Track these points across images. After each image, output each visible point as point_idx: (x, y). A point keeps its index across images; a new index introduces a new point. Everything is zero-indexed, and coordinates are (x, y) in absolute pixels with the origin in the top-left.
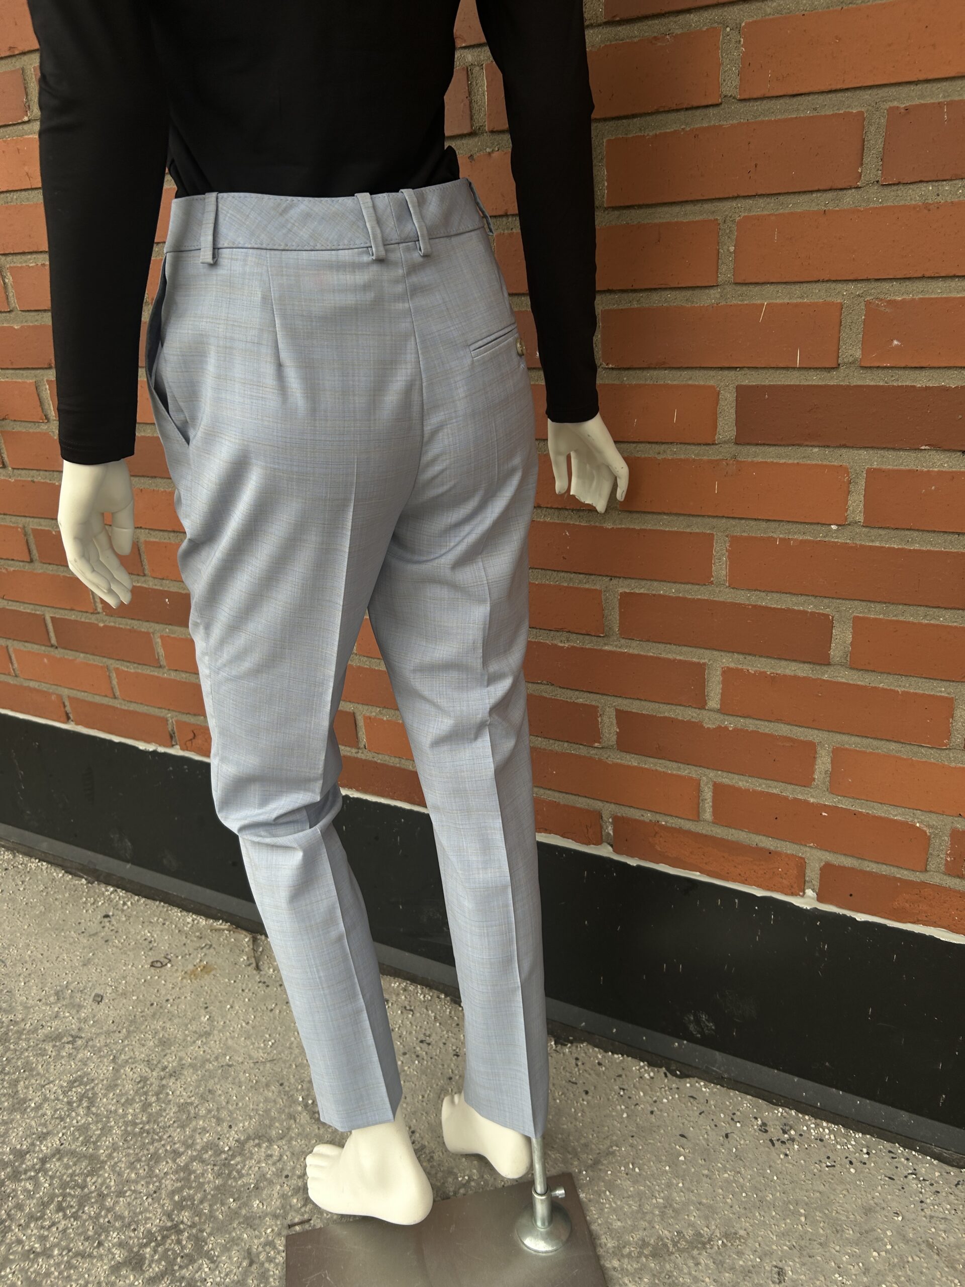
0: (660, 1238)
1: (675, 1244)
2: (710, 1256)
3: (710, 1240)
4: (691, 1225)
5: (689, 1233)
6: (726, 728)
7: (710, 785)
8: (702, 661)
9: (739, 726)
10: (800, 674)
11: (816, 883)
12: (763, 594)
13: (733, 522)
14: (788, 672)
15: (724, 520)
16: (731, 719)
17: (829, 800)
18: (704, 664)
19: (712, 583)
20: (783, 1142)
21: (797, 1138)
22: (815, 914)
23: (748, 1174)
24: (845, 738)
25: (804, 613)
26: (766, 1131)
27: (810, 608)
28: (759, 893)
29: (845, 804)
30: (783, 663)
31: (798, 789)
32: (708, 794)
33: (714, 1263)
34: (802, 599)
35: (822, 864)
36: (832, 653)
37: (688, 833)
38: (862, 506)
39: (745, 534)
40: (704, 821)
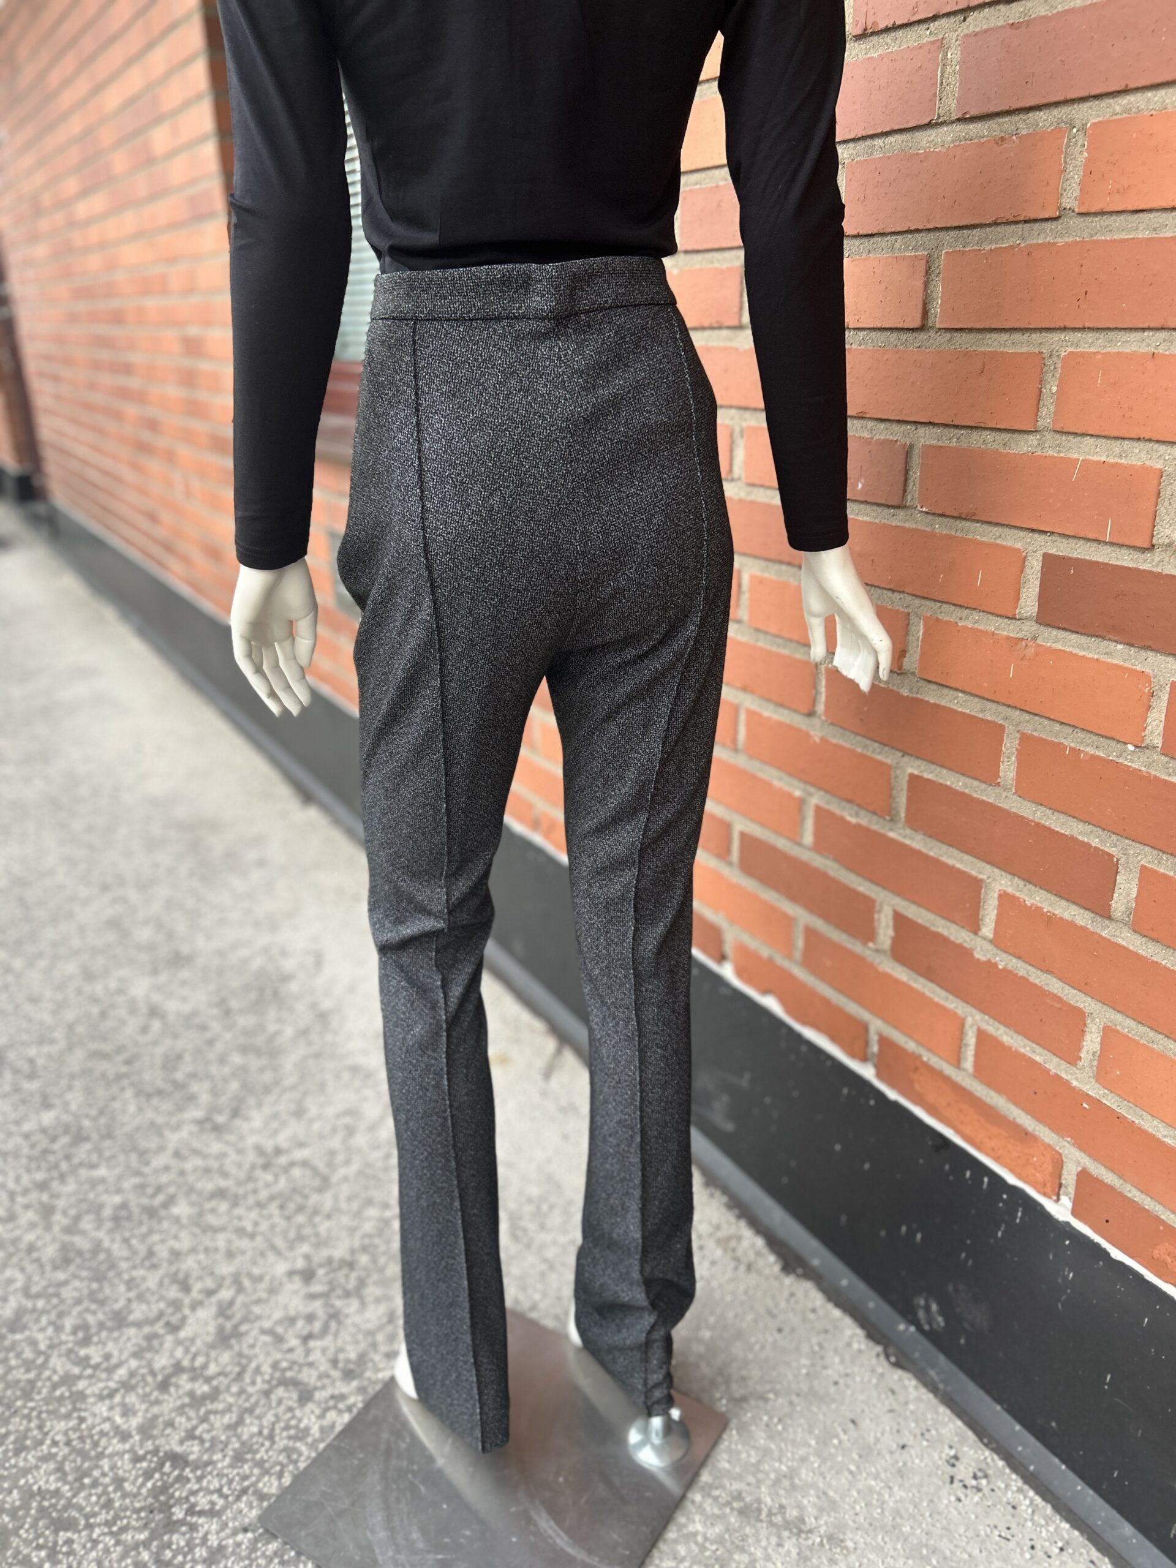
0: (759, 1501)
1: (770, 1514)
2: (799, 1546)
3: (810, 1531)
4: (800, 1507)
5: (792, 1513)
6: (996, 964)
7: (975, 1029)
8: (981, 876)
9: (1009, 967)
10: (1080, 921)
11: (1071, 1190)
12: (1049, 812)
13: (1027, 717)
14: (1066, 916)
15: (1018, 713)
16: (1004, 955)
17: (1094, 1090)
18: (982, 880)
19: (998, 784)
20: (965, 1486)
21: (986, 1490)
22: (1066, 1230)
23: (899, 1493)
24: (1119, 1017)
25: (1088, 845)
26: (953, 1465)
27: (1095, 842)
28: (1011, 1179)
29: (1111, 1101)
30: (1064, 903)
31: (1064, 1065)
32: (971, 1039)
33: (798, 1554)
34: (1088, 828)
35: (1080, 1169)
36: (1113, 904)
37: (947, 1080)
38: (1161, 728)
39: (1036, 734)
40: (965, 1070)
